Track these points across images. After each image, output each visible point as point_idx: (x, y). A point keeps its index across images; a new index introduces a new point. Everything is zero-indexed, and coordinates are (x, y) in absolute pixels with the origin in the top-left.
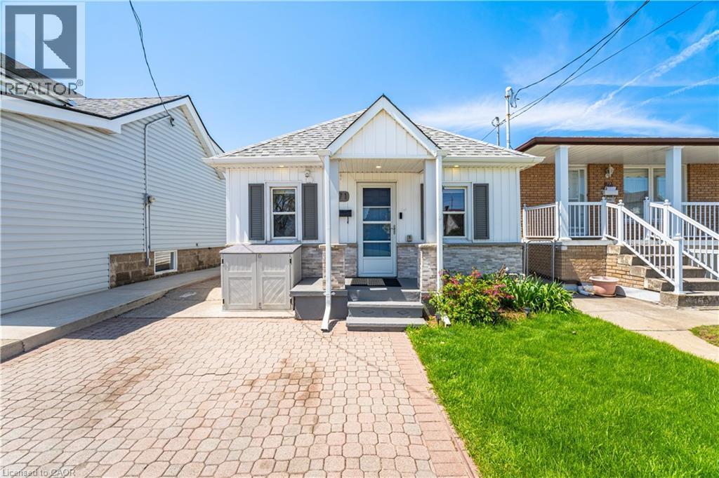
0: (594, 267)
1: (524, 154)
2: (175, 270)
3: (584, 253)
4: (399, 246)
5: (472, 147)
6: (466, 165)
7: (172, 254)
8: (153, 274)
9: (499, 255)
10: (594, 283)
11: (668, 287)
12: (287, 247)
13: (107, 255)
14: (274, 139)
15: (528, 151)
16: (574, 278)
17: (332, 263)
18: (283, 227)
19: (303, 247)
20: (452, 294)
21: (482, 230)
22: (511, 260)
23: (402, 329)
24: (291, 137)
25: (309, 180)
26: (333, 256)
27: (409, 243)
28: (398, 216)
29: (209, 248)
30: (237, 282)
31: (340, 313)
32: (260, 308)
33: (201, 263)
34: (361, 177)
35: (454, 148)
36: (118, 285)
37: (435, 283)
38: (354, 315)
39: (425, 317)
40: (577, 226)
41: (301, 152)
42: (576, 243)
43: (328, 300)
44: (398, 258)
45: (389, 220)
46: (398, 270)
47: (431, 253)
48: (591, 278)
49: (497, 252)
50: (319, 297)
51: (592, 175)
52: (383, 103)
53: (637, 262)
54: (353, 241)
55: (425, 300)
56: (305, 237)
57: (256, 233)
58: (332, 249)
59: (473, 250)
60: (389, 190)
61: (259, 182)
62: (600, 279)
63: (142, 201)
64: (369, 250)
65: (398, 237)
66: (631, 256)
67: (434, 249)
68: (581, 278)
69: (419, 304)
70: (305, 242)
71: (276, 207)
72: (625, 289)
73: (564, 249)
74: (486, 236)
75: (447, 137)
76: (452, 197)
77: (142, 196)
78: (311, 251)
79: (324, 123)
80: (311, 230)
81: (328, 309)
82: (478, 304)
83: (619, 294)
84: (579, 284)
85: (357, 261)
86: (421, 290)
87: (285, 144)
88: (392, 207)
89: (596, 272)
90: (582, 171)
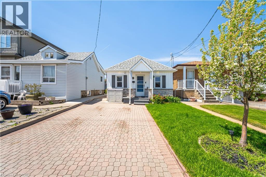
0: (192, 95)
1: (174, 69)
2: (90, 95)
3: (189, 91)
4: (145, 89)
5: (162, 67)
6: (160, 71)
7: (90, 91)
8: (87, 96)
9: (168, 92)
10: (191, 99)
11: (203, 99)
12: (121, 89)
13: (80, 91)
14: (117, 64)
15: (175, 68)
16: (186, 97)
17: (131, 92)
18: (119, 85)
19: (124, 89)
20: (154, 98)
21: (164, 86)
22: (171, 93)
23: (144, 105)
24: (121, 64)
25: (125, 75)
26: (131, 91)
27: (147, 89)
28: (145, 83)
29: (97, 90)
30: (111, 96)
31: (132, 102)
32: (115, 102)
33: (95, 94)
34: (137, 74)
35: (158, 67)
36: (82, 98)
37: (151, 97)
38: (135, 102)
39: (149, 103)
40: (190, 85)
41: (123, 68)
42: (187, 89)
43: (130, 99)
44: (145, 92)
45: (143, 83)
46: (145, 95)
47: (151, 91)
48: (190, 97)
49: (167, 91)
50: (128, 99)
51: (196, 72)
52: (141, 60)
53: (199, 93)
54: (135, 88)
55: (149, 100)
56: (124, 87)
57: (113, 86)
58: (131, 89)
59: (162, 91)
60: (143, 77)
61: (114, 75)
62: (193, 98)
63: (85, 79)
64: (138, 90)
65: (145, 87)
66: (198, 92)
67: (151, 90)
68: (188, 98)
69: (148, 100)
70: (124, 88)
71: (118, 80)
72: (197, 100)
73: (184, 91)
74: (165, 87)
75: (157, 64)
76: (157, 79)
77: (85, 77)
78: (125, 90)
79: (128, 60)
80: (126, 86)
81: (130, 101)
82: (159, 100)
83: (196, 101)
84: (188, 99)
85: (136, 92)
86: (149, 98)
87: (120, 66)
88: (144, 81)
89: (192, 96)
90: (194, 71)
